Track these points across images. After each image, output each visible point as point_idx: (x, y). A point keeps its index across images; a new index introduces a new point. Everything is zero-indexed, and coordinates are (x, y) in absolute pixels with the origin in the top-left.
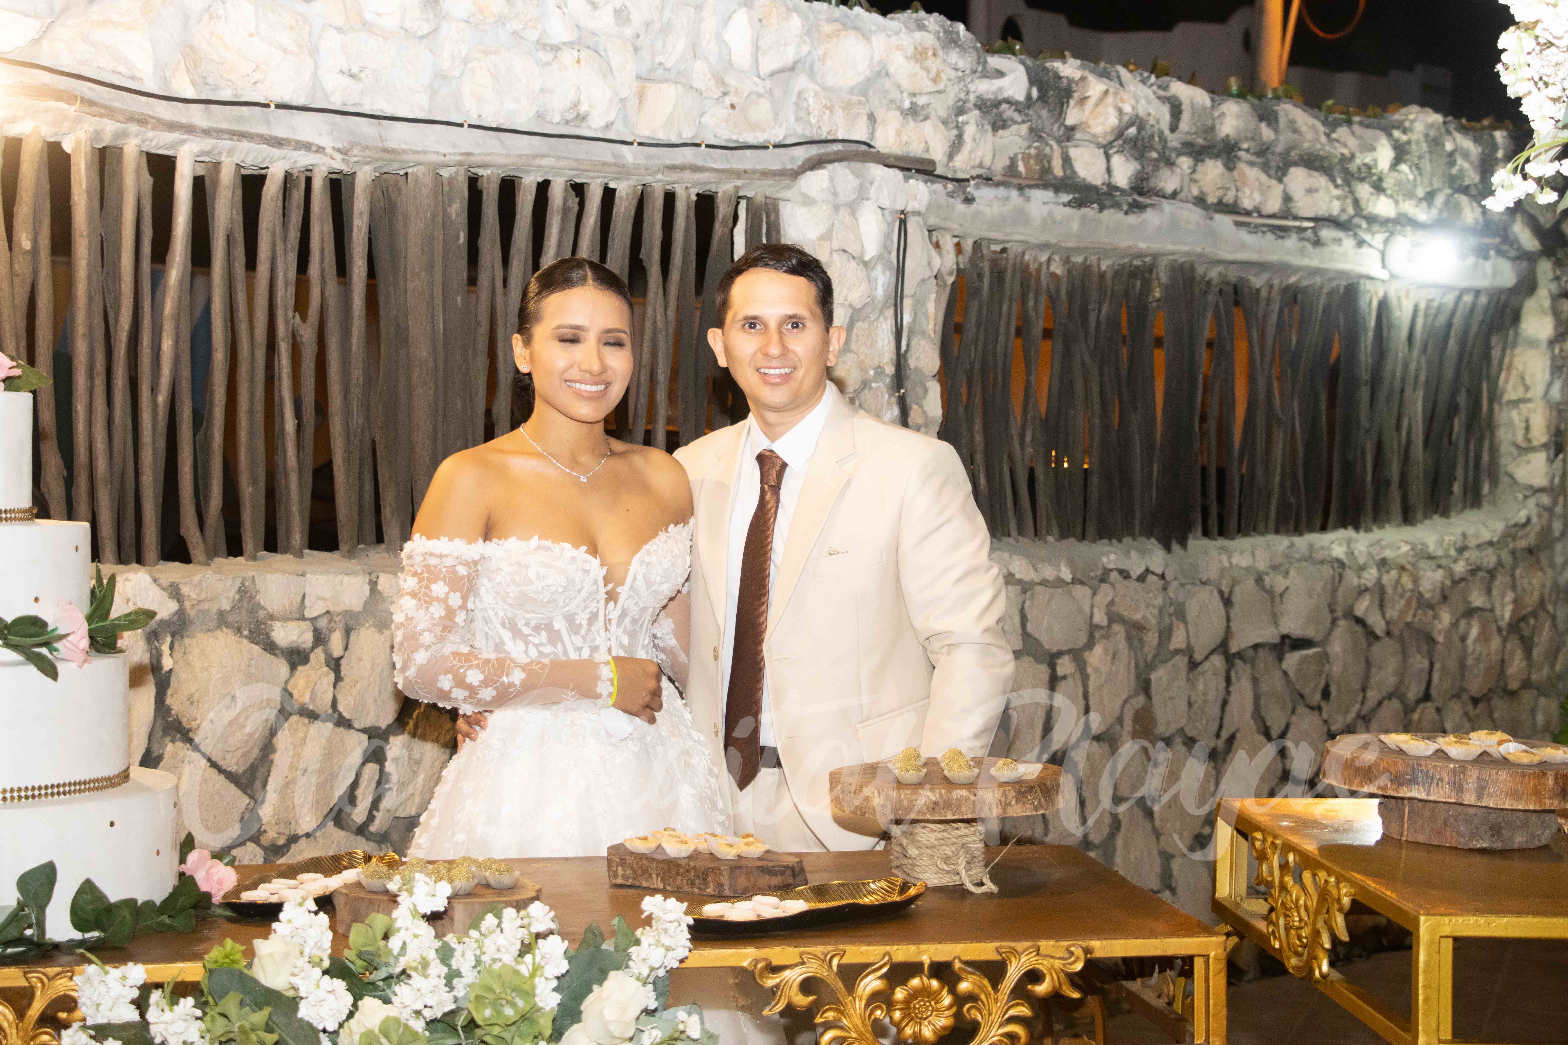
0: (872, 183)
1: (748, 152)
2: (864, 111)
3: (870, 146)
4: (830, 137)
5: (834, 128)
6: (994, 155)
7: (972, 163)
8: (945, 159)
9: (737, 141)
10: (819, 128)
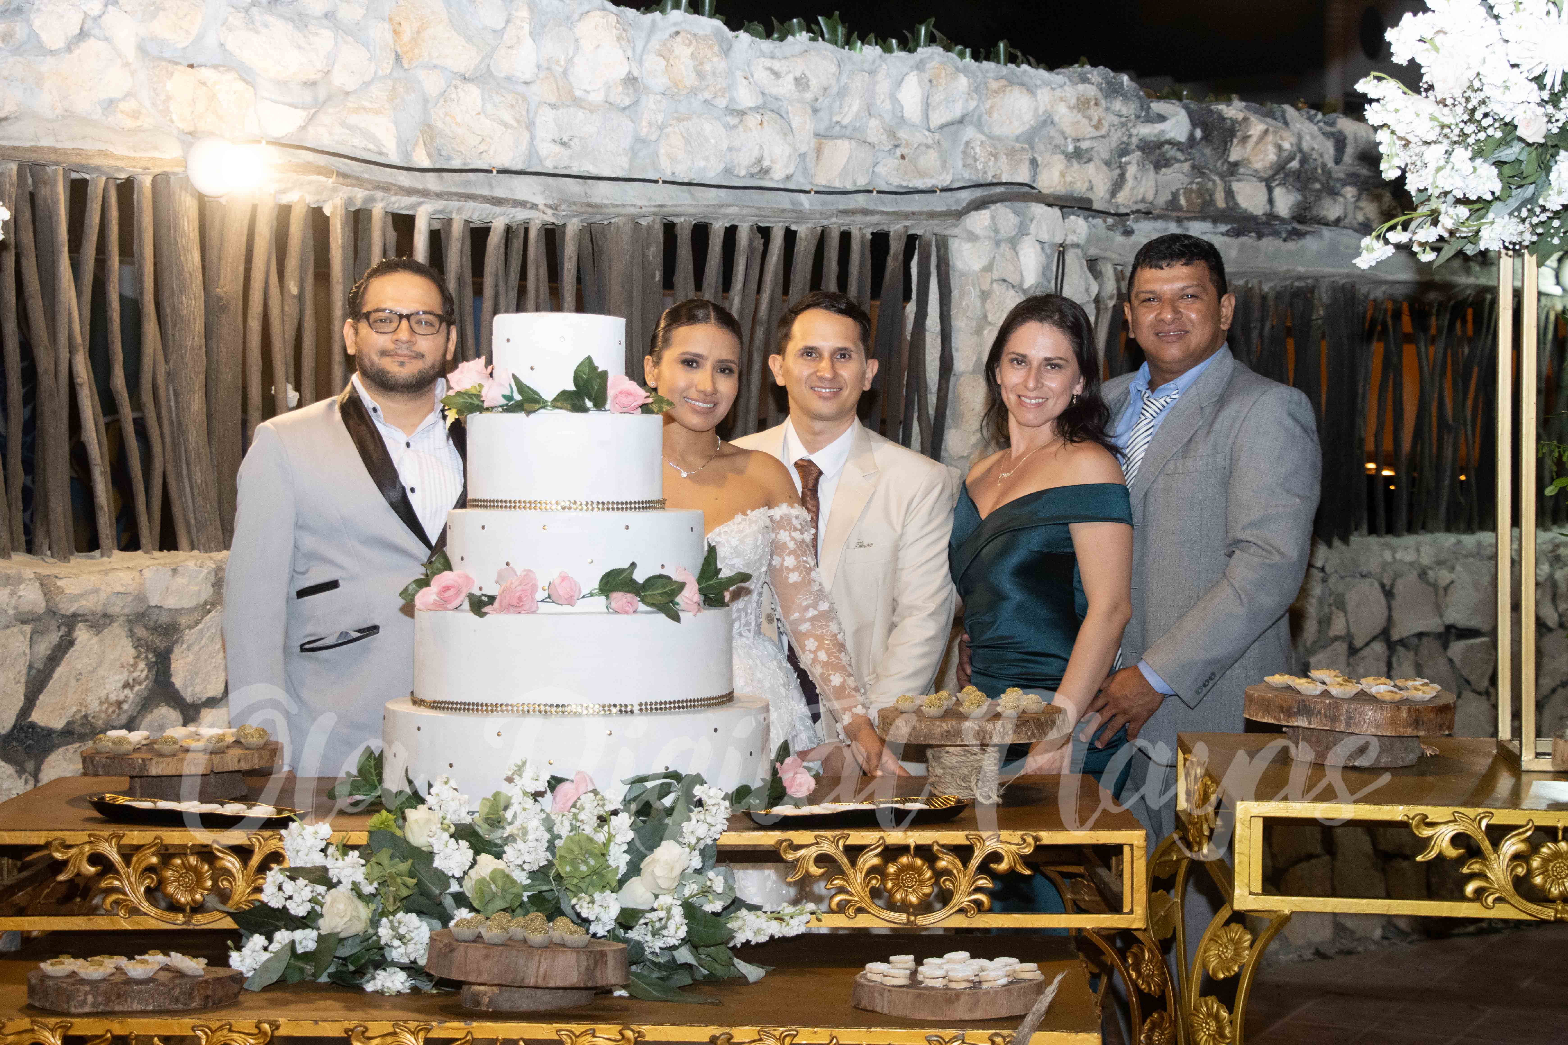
0: (1032, 220)
1: (916, 196)
2: (1027, 157)
3: (1033, 188)
4: (995, 181)
5: (998, 172)
6: (1157, 191)
7: (1134, 199)
8: (1108, 196)
9: (907, 187)
10: (985, 173)
